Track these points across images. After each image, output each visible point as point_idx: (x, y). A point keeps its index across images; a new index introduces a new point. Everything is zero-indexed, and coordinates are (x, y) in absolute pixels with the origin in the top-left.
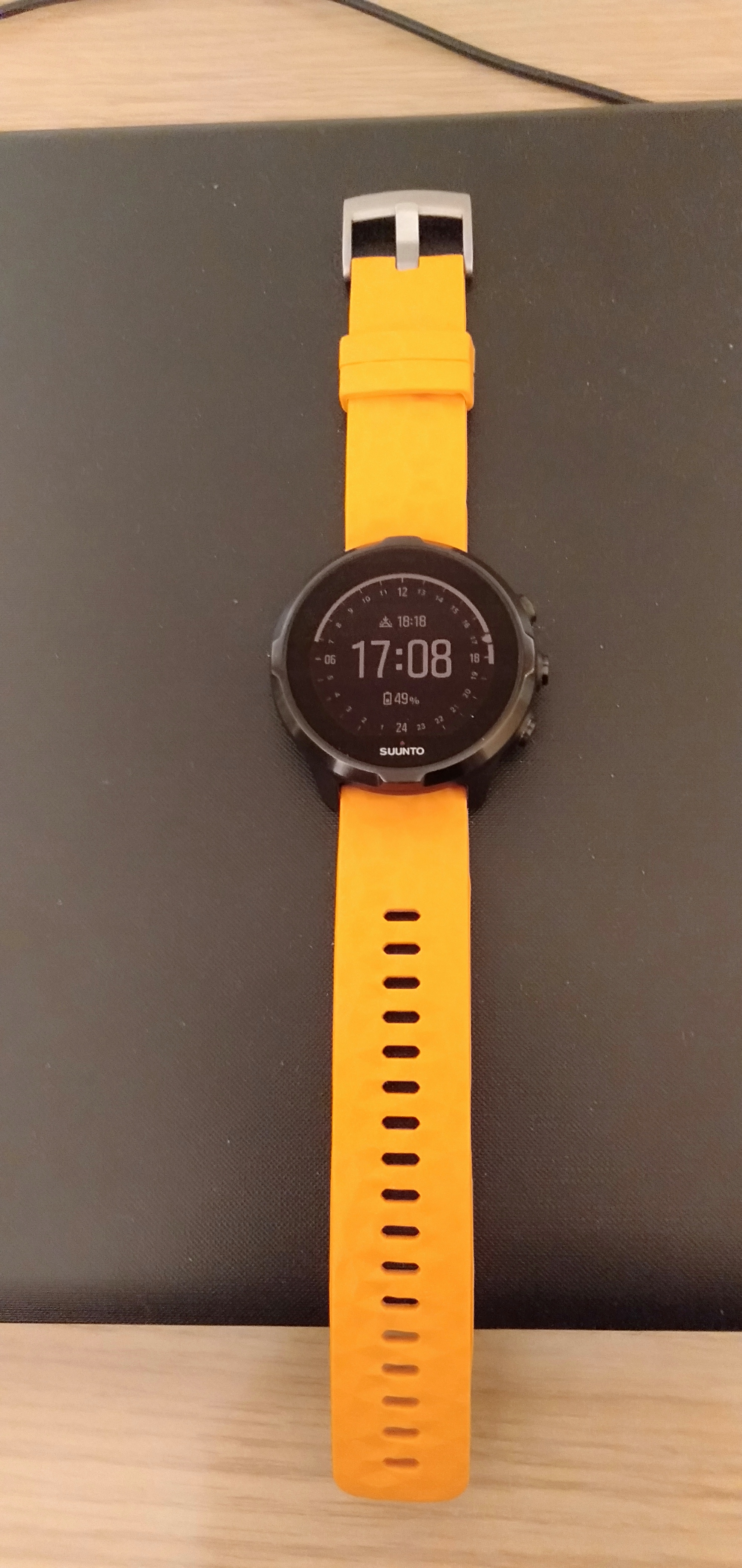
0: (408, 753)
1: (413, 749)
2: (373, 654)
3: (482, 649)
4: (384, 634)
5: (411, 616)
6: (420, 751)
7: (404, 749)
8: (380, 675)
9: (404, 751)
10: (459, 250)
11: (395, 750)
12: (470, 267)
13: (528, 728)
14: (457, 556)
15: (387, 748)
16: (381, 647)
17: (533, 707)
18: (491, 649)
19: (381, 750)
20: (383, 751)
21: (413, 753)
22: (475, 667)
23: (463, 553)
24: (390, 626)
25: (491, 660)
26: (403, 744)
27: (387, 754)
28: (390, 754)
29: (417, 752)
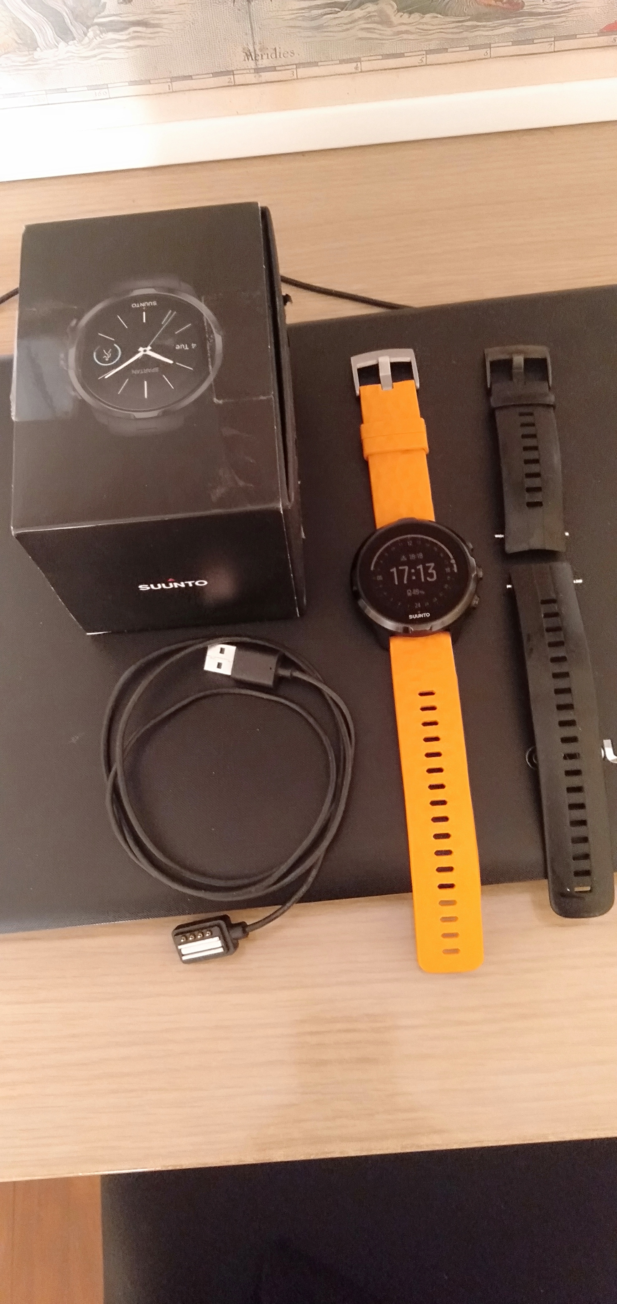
0: (422, 616)
1: (424, 614)
2: (401, 573)
3: (451, 566)
4: (404, 564)
5: (415, 554)
6: (428, 615)
7: (420, 615)
8: (405, 582)
9: (420, 616)
10: (412, 378)
11: (416, 616)
12: (418, 385)
13: (475, 602)
14: (433, 524)
15: (412, 615)
16: (404, 570)
17: (476, 592)
18: (455, 566)
19: (410, 616)
20: (411, 617)
21: (425, 616)
22: (448, 574)
23: (433, 522)
24: (406, 559)
25: (456, 570)
26: (419, 612)
27: (413, 618)
28: (414, 618)
29: (427, 615)
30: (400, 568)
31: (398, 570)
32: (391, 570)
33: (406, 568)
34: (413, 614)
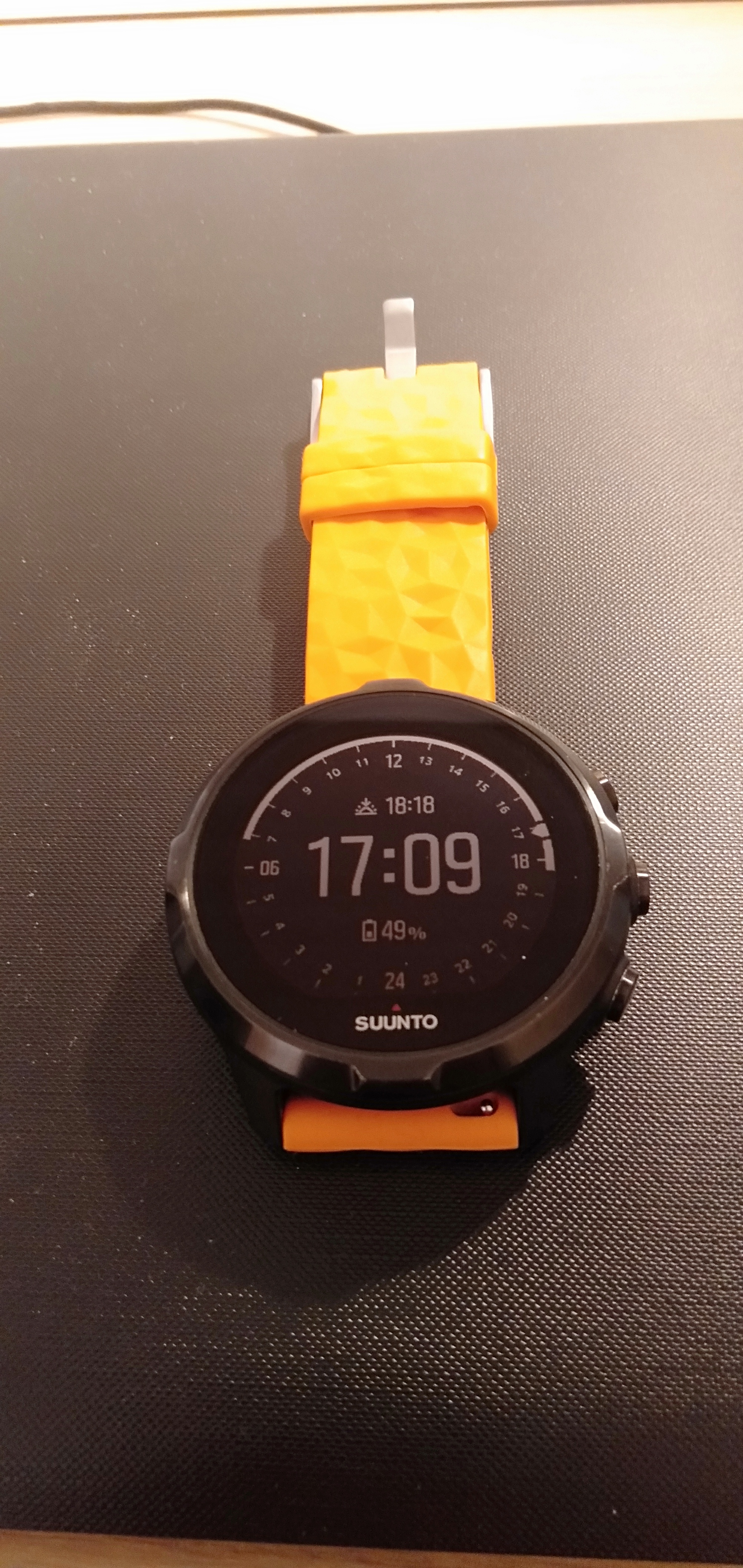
0: (407, 1026)
1: (417, 1018)
2: (344, 859)
3: (534, 846)
4: (363, 826)
5: (409, 797)
6: (429, 1022)
7: (400, 1018)
8: (356, 891)
9: (399, 1022)
11: (383, 1021)
15: (368, 1016)
16: (359, 847)
18: (548, 846)
19: (358, 1021)
20: (362, 1024)
21: (417, 1026)
22: (522, 875)
24: (373, 812)
25: (550, 865)
26: (397, 1008)
27: (369, 1028)
28: (373, 1027)
29: (425, 1023)
30: (345, 840)
31: (335, 846)
32: (312, 846)
33: (367, 841)
34: (374, 1012)
